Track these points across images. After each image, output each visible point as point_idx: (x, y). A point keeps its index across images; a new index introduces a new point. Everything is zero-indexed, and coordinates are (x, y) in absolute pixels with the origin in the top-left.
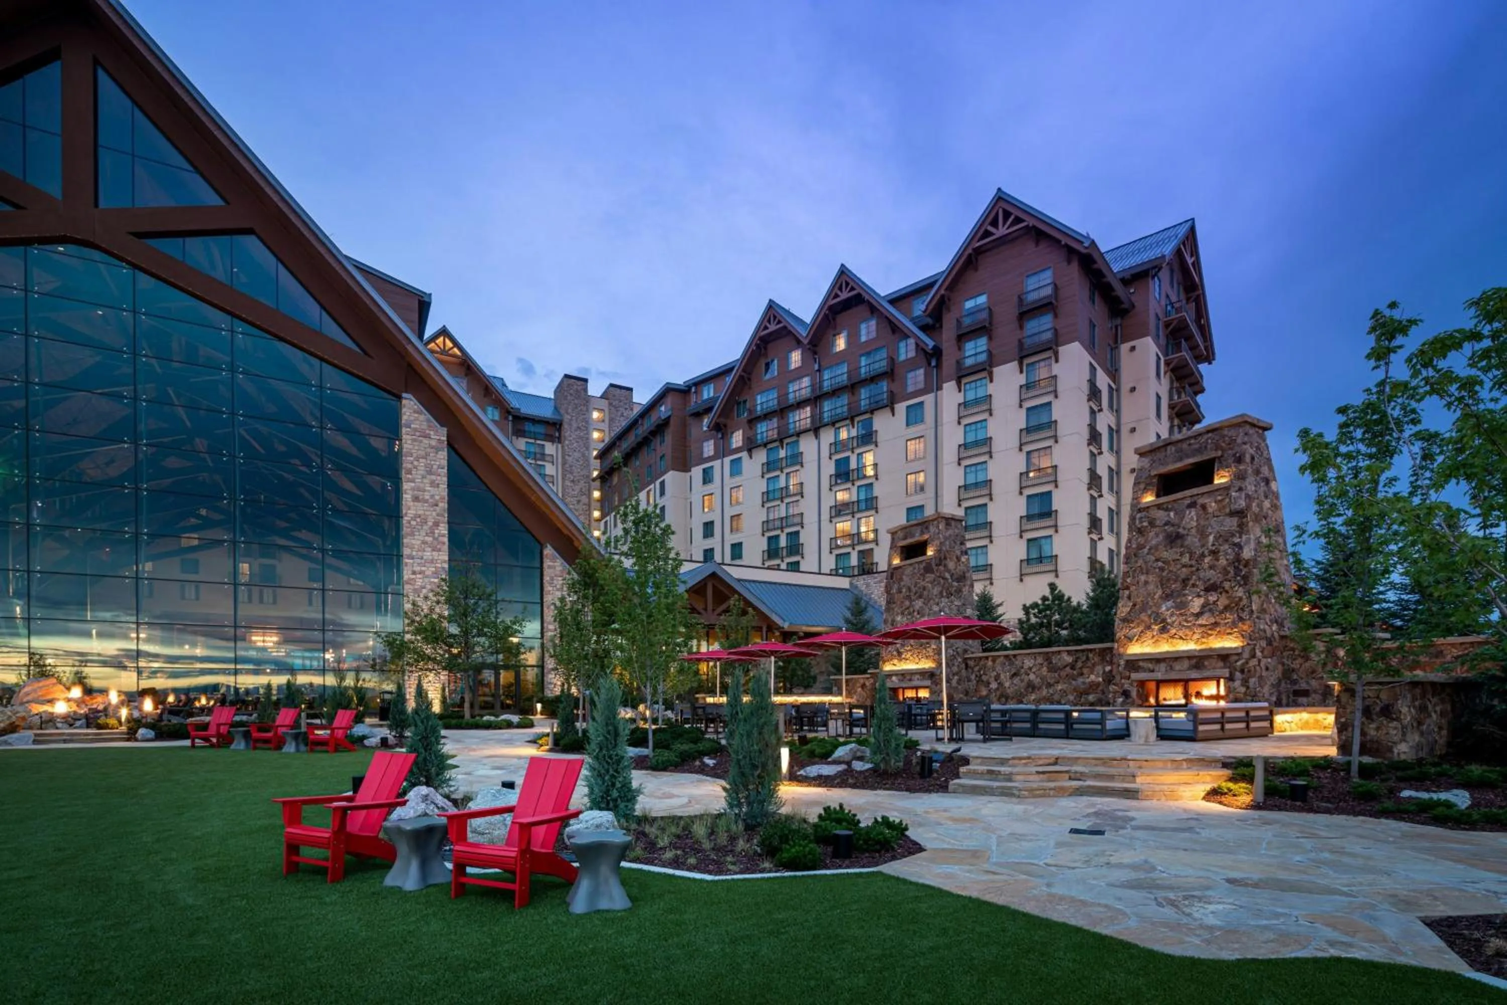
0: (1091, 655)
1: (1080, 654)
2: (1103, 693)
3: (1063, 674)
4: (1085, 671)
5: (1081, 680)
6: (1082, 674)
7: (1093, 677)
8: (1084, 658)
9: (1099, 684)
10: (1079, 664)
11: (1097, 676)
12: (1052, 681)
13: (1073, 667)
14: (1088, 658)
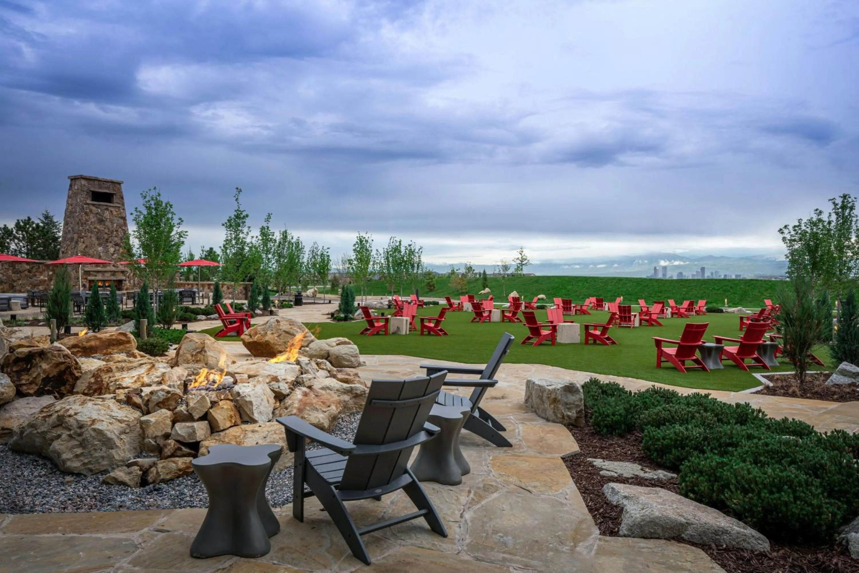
0: (41, 266)
1: (35, 265)
2: (48, 285)
3: (23, 275)
4: (37, 274)
5: (35, 278)
6: (35, 275)
7: (42, 277)
8: (37, 267)
9: (45, 281)
10: (34, 270)
11: (45, 276)
12: (15, 279)
13: (29, 271)
14: (39, 267)
